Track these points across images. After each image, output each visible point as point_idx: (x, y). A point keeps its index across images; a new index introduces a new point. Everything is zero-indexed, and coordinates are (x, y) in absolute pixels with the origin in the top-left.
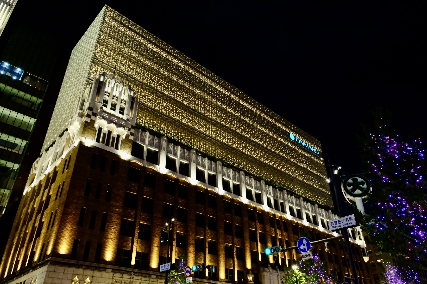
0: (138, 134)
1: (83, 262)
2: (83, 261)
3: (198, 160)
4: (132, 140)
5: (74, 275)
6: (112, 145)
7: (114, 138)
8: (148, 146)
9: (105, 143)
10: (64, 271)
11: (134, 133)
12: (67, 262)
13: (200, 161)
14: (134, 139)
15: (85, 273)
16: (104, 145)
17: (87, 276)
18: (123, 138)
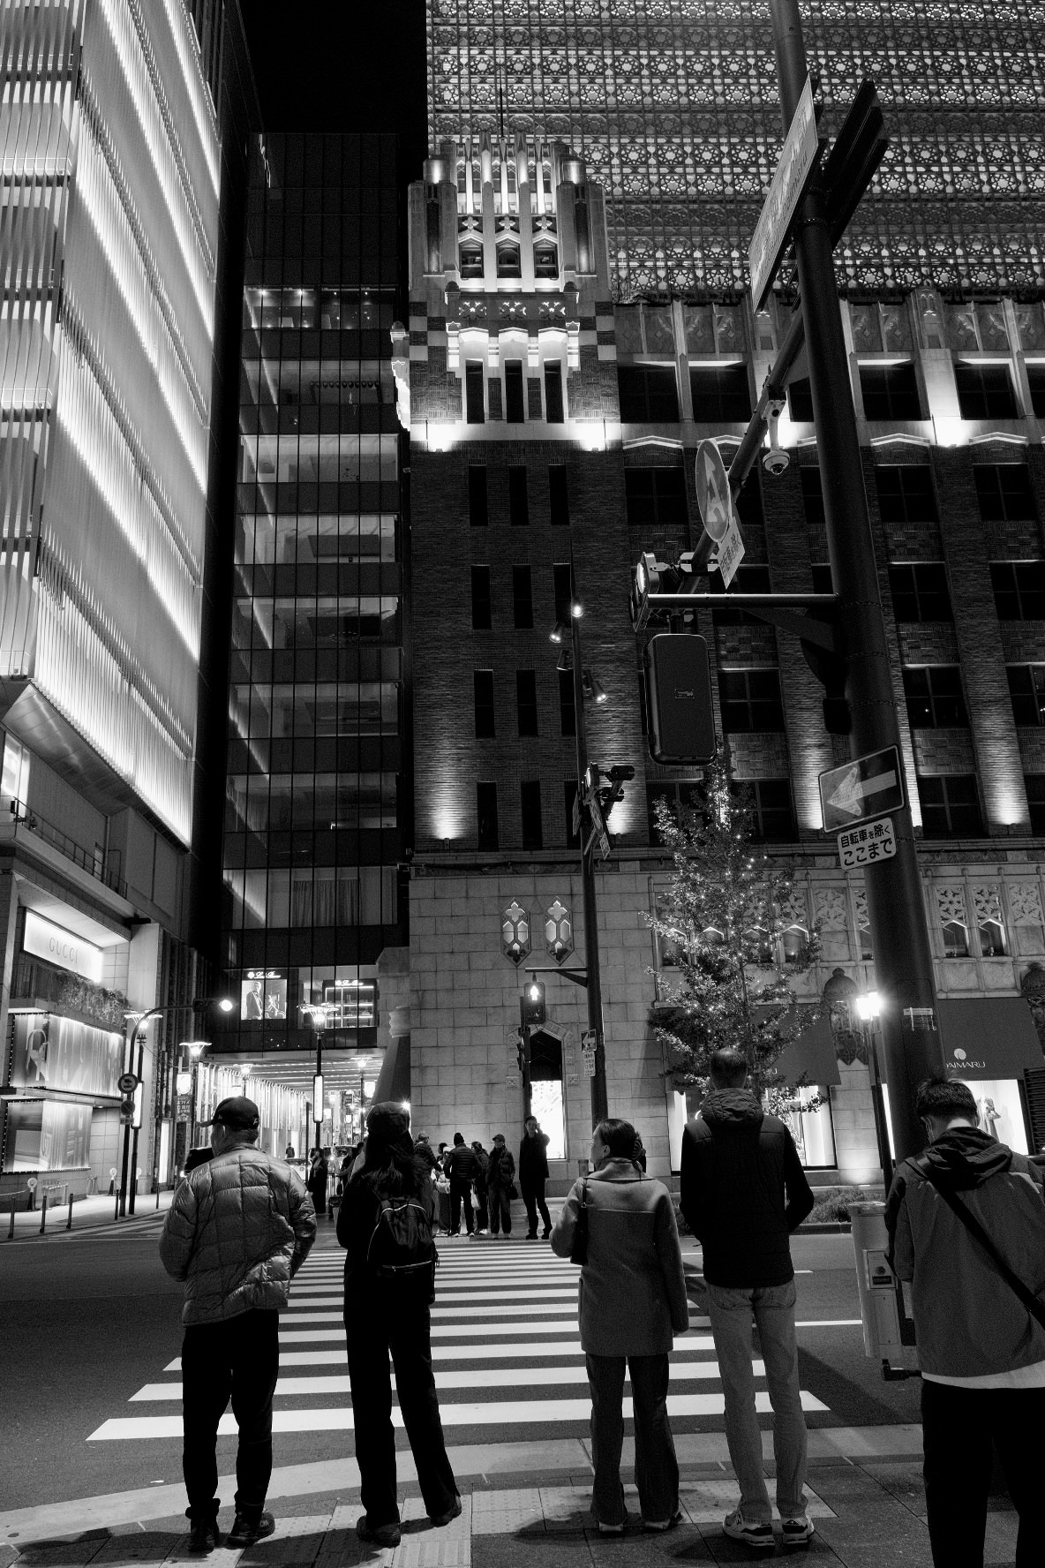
0: (636, 327)
1: (528, 852)
2: (525, 849)
3: (961, 326)
4: (614, 362)
5: (504, 899)
6: (535, 413)
7: (534, 383)
8: (692, 356)
9: (505, 417)
10: (467, 892)
11: (612, 332)
12: (468, 862)
13: (975, 329)
14: (618, 353)
15: (540, 888)
16: (503, 423)
17: (552, 897)
18: (571, 368)
